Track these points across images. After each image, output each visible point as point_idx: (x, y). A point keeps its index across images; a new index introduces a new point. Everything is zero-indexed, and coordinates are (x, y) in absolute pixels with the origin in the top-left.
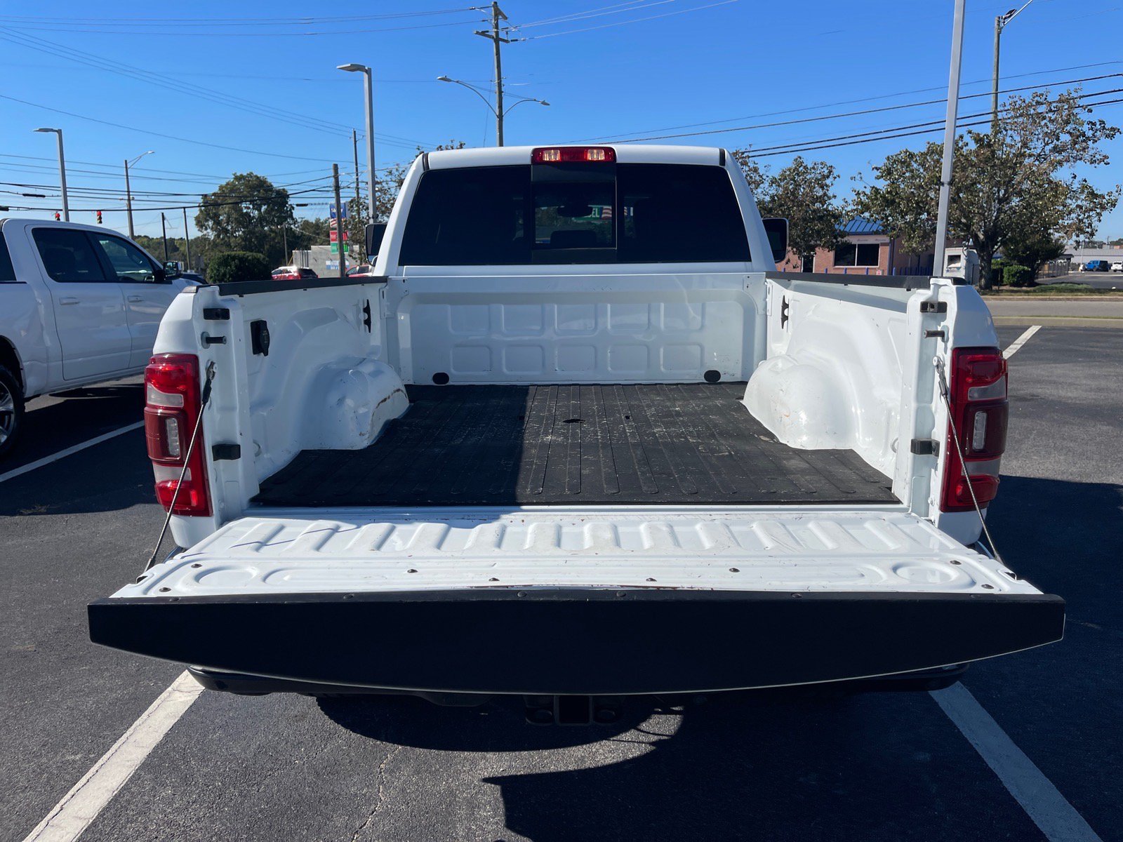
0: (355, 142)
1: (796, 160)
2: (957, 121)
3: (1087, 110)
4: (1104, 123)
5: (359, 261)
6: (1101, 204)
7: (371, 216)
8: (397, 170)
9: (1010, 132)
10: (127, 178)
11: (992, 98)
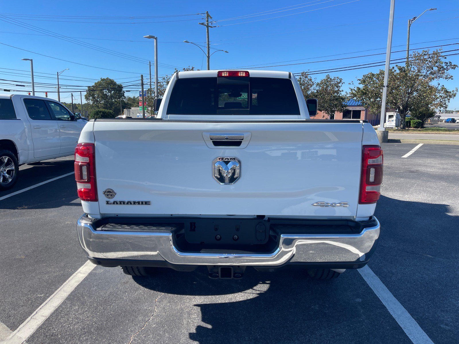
0: (150, 66)
1: (327, 76)
2: (390, 62)
3: (444, 57)
4: (451, 63)
5: (150, 114)
6: (450, 95)
7: (156, 96)
8: (167, 78)
9: (413, 66)
10: (58, 80)
11: (407, 52)
